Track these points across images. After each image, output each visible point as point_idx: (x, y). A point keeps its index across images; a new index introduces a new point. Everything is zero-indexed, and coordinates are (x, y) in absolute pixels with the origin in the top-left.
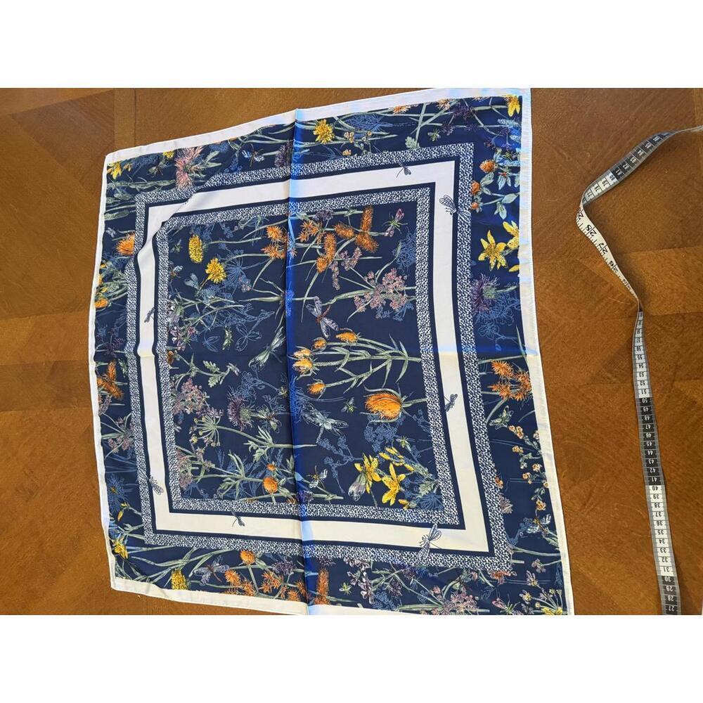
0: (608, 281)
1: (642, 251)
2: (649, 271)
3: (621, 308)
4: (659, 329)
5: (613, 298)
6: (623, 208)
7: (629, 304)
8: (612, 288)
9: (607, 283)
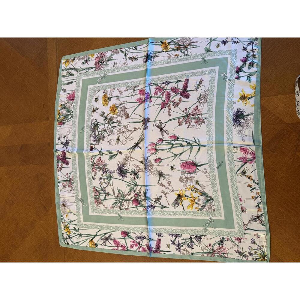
0: (268, 108)
1: (283, 95)
2: (286, 104)
3: (273, 120)
4: (290, 129)
5: (270, 115)
6: (275, 76)
7: (277, 118)
8: (269, 111)
9: (267, 109)
